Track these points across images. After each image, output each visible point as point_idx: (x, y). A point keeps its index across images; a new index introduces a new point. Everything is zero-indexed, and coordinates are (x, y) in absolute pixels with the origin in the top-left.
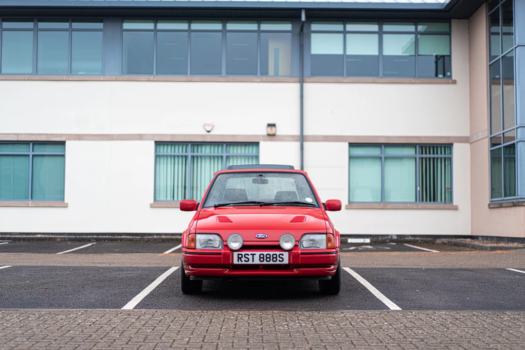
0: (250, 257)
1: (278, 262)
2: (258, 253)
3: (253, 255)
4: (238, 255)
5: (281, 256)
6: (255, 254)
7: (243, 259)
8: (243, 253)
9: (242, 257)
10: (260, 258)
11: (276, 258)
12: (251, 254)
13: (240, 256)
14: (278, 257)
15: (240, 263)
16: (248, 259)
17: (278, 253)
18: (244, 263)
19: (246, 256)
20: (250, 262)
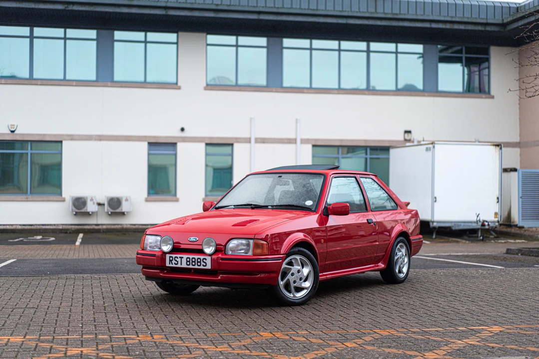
0: (179, 260)
1: (202, 267)
2: (185, 256)
3: (181, 258)
4: (170, 257)
5: (204, 260)
6: (183, 258)
7: (174, 262)
8: (174, 256)
9: (172, 260)
10: (187, 261)
11: (200, 262)
12: (180, 257)
13: (171, 259)
14: (202, 262)
15: (171, 265)
16: (177, 262)
17: (202, 257)
18: (174, 265)
19: (176, 259)
20: (179, 265)
